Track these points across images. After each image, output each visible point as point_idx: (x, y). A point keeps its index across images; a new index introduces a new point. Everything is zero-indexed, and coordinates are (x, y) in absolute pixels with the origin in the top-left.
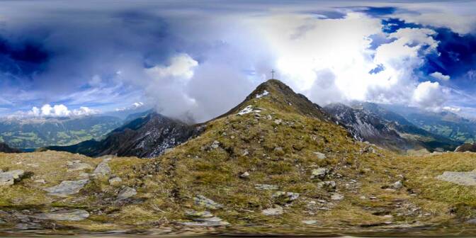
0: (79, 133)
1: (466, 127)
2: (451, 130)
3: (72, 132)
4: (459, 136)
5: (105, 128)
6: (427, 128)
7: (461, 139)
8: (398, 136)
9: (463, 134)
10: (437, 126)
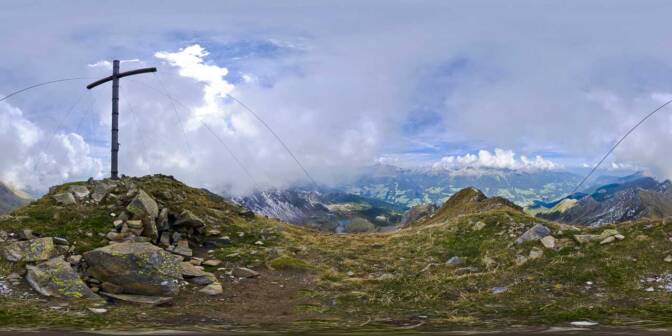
0: (526, 192)
1: (407, 180)
2: (387, 189)
3: (518, 191)
4: (399, 196)
5: (561, 190)
6: (356, 191)
7: (402, 200)
8: (326, 210)
9: (404, 192)
10: (369, 187)
